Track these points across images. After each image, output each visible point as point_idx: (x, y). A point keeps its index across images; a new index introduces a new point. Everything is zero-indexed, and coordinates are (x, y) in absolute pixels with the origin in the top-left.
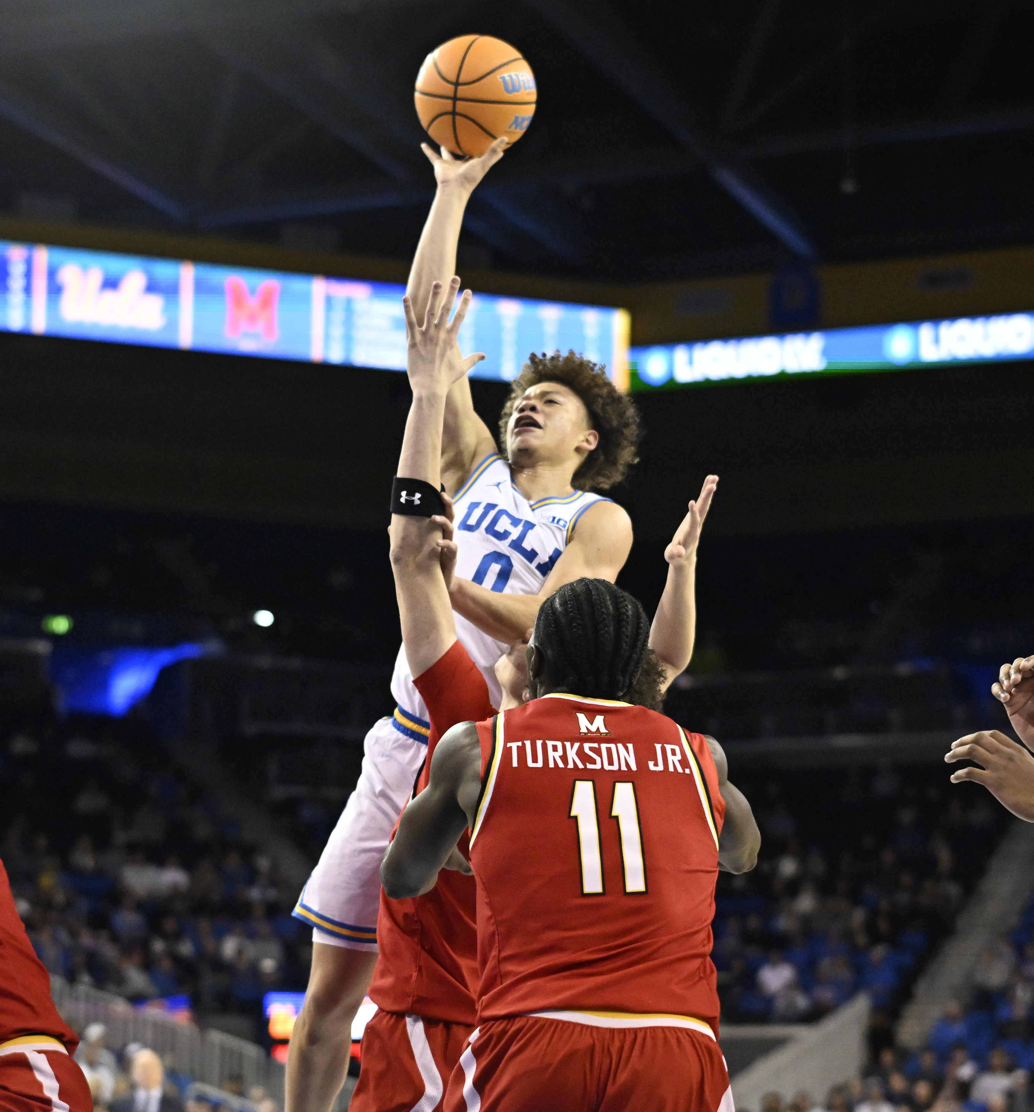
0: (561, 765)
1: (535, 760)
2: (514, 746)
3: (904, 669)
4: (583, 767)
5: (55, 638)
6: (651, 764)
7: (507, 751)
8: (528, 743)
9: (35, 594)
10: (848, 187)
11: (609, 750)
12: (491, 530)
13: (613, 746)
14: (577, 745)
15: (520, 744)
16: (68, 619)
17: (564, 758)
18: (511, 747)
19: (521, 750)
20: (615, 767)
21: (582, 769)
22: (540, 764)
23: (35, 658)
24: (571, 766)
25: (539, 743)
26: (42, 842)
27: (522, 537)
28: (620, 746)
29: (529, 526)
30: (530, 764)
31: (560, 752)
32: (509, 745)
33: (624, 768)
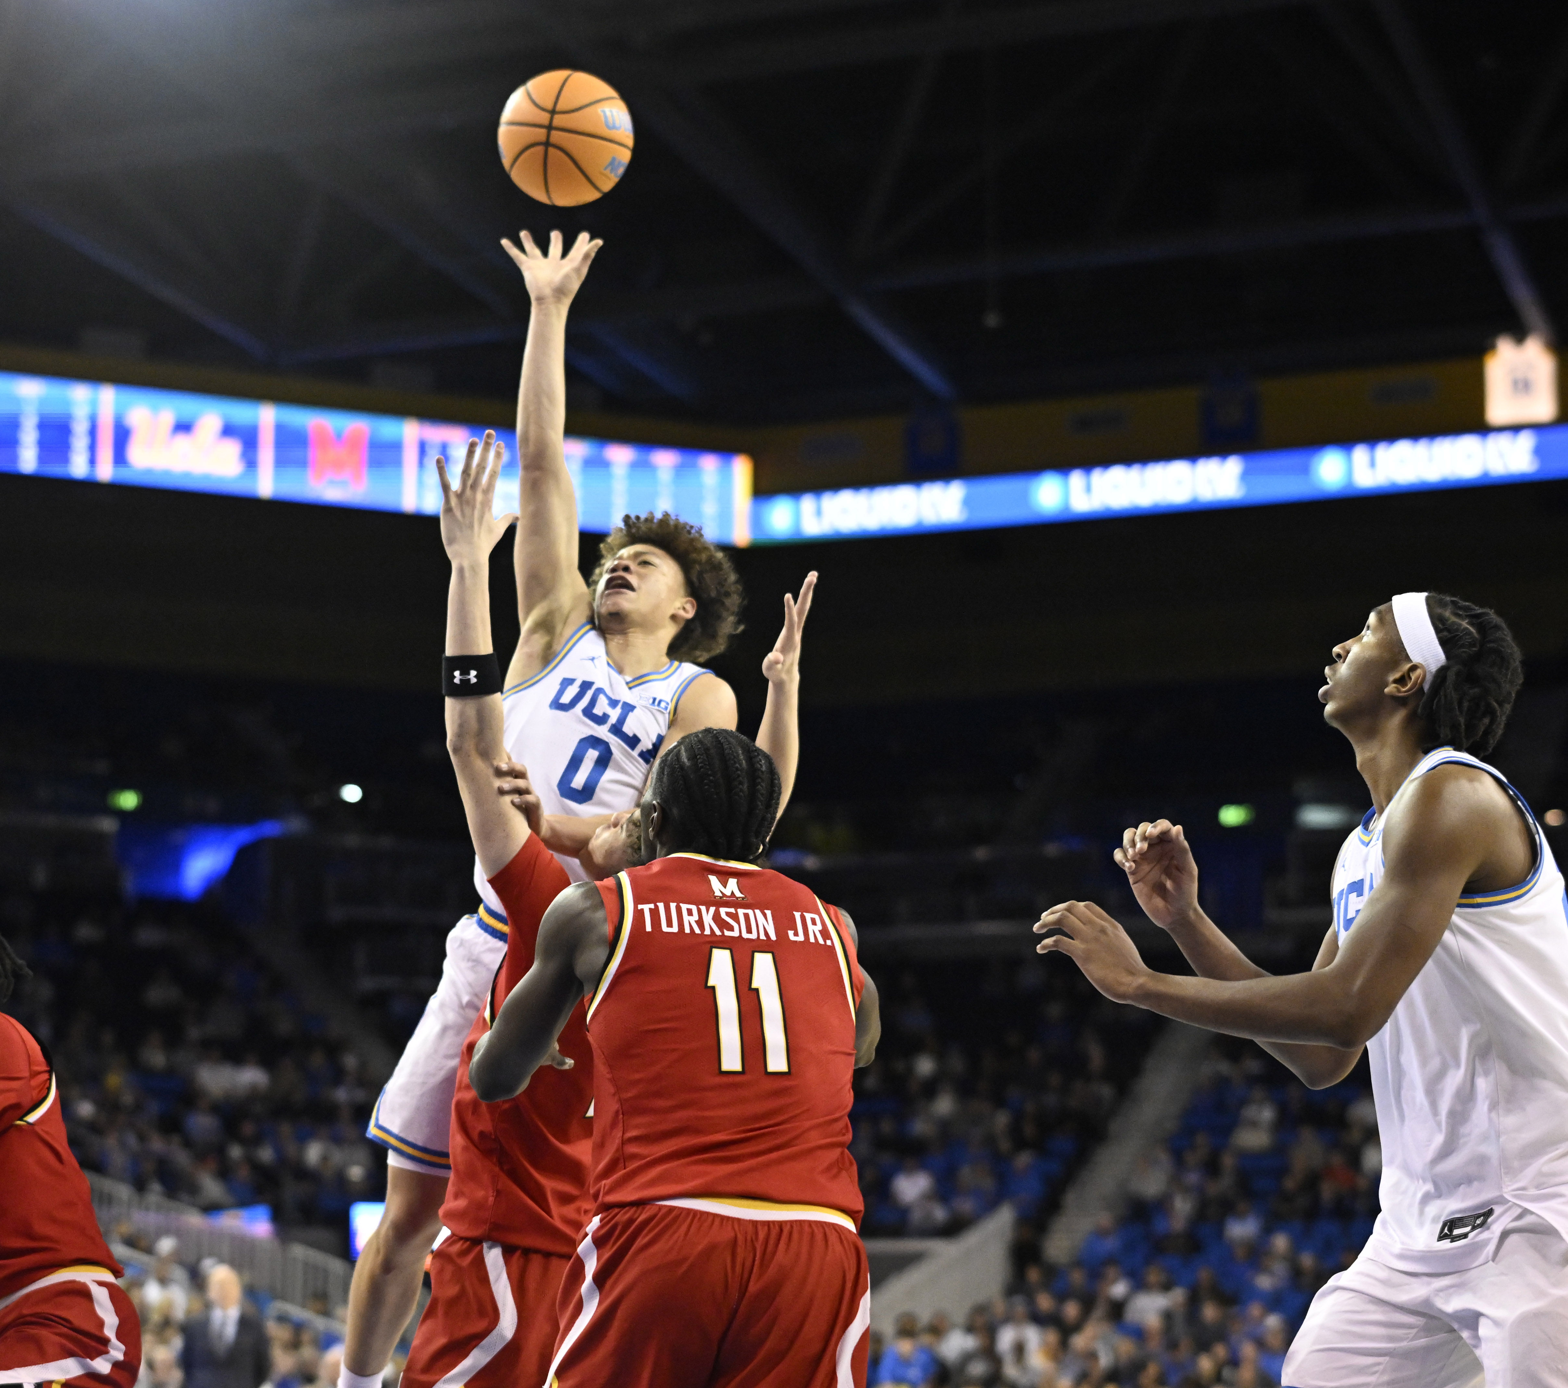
0: (697, 931)
1: (670, 924)
2: (646, 908)
3: (1052, 849)
4: (721, 934)
5: (122, 815)
6: (791, 933)
7: (639, 915)
8: (661, 906)
9: (101, 767)
10: (992, 320)
11: (746, 916)
12: (588, 712)
13: (750, 912)
14: (712, 909)
15: (652, 906)
16: (137, 794)
17: (700, 923)
18: (642, 910)
19: (655, 913)
20: (753, 936)
21: (720, 935)
22: (675, 929)
23: (101, 836)
24: (707, 932)
25: (673, 906)
26: (108, 1038)
27: (622, 720)
28: (758, 912)
29: (628, 708)
30: (665, 929)
31: (696, 917)
32: (640, 907)
33: (762, 937)
